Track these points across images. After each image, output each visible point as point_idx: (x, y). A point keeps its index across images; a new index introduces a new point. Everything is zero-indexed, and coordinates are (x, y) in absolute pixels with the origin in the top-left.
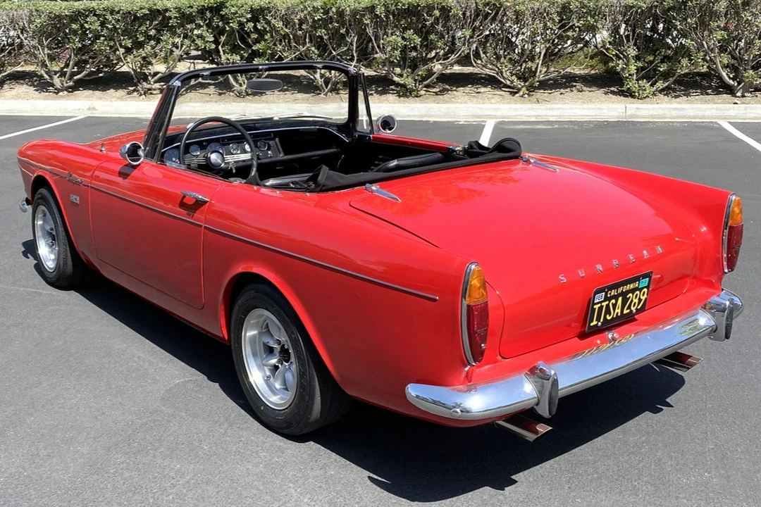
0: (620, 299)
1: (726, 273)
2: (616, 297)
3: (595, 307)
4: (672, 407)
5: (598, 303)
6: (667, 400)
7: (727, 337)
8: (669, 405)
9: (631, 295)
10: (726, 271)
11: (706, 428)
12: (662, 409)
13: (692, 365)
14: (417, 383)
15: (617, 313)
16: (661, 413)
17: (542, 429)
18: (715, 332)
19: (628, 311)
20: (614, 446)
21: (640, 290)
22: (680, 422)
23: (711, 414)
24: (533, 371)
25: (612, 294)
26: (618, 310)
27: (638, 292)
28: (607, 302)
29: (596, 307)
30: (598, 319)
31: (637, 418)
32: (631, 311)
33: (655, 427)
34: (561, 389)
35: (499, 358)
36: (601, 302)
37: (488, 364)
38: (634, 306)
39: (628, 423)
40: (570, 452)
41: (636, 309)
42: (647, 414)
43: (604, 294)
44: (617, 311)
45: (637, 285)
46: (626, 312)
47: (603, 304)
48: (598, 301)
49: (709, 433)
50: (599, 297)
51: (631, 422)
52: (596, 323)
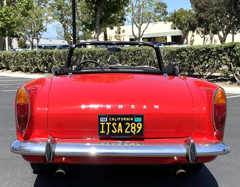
19: (129, 132)
41: (136, 132)
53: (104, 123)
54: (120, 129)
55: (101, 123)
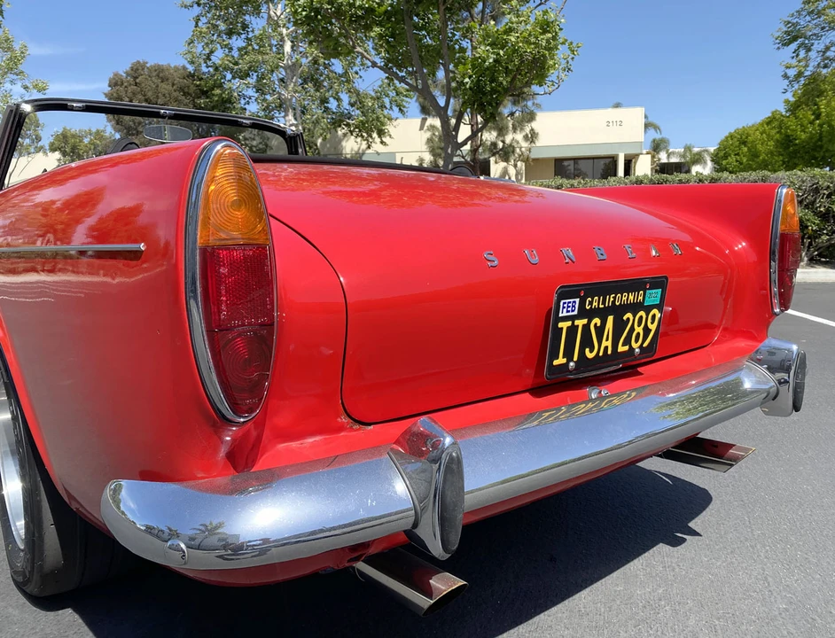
0: (610, 319)
1: (776, 315)
2: (603, 314)
3: (561, 325)
4: (698, 534)
5: (565, 319)
6: (690, 525)
7: (796, 407)
8: (694, 533)
9: (629, 315)
10: (777, 310)
11: (764, 570)
12: (684, 540)
13: (736, 459)
14: (143, 479)
15: (606, 348)
16: (683, 545)
17: (445, 583)
18: (774, 398)
20: (610, 608)
21: (648, 309)
22: (717, 559)
23: (764, 546)
24: (416, 446)
25: (595, 304)
26: (607, 343)
27: (642, 313)
28: (585, 321)
29: (564, 325)
30: (569, 354)
31: (646, 554)
32: (631, 349)
33: (677, 570)
34: (472, 492)
35: (344, 419)
36: (572, 318)
37: (313, 434)
38: (636, 341)
39: (632, 563)
40: (530, 622)
42: (662, 548)
43: (577, 300)
44: (604, 344)
45: (641, 298)
46: (621, 349)
47: (577, 322)
48: (565, 314)
49: (770, 579)
50: (568, 307)
51: (636, 561)
52: (564, 361)
53: (569, 323)
54: (607, 340)
55: (560, 325)
